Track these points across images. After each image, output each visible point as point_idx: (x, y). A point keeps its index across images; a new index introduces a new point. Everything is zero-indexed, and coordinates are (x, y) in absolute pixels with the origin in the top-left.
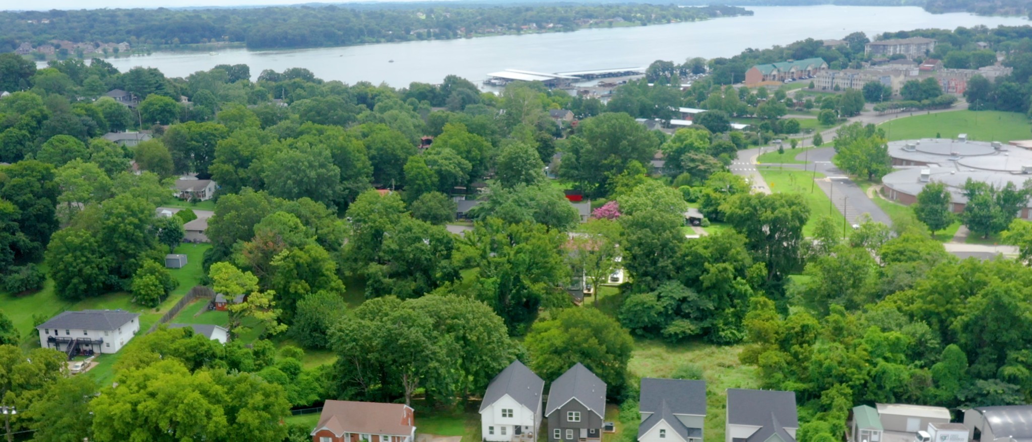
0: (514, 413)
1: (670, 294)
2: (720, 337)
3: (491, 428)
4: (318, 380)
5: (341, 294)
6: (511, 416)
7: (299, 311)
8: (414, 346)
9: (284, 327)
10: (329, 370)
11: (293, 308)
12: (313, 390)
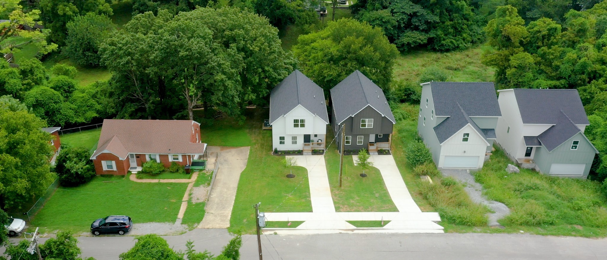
0: (306, 124)
1: (402, 10)
2: (442, 45)
3: (282, 138)
4: (94, 96)
5: (109, 16)
6: (303, 126)
7: (70, 32)
8: (197, 58)
9: (54, 46)
10: (104, 87)
11: (64, 29)
12: (90, 107)
